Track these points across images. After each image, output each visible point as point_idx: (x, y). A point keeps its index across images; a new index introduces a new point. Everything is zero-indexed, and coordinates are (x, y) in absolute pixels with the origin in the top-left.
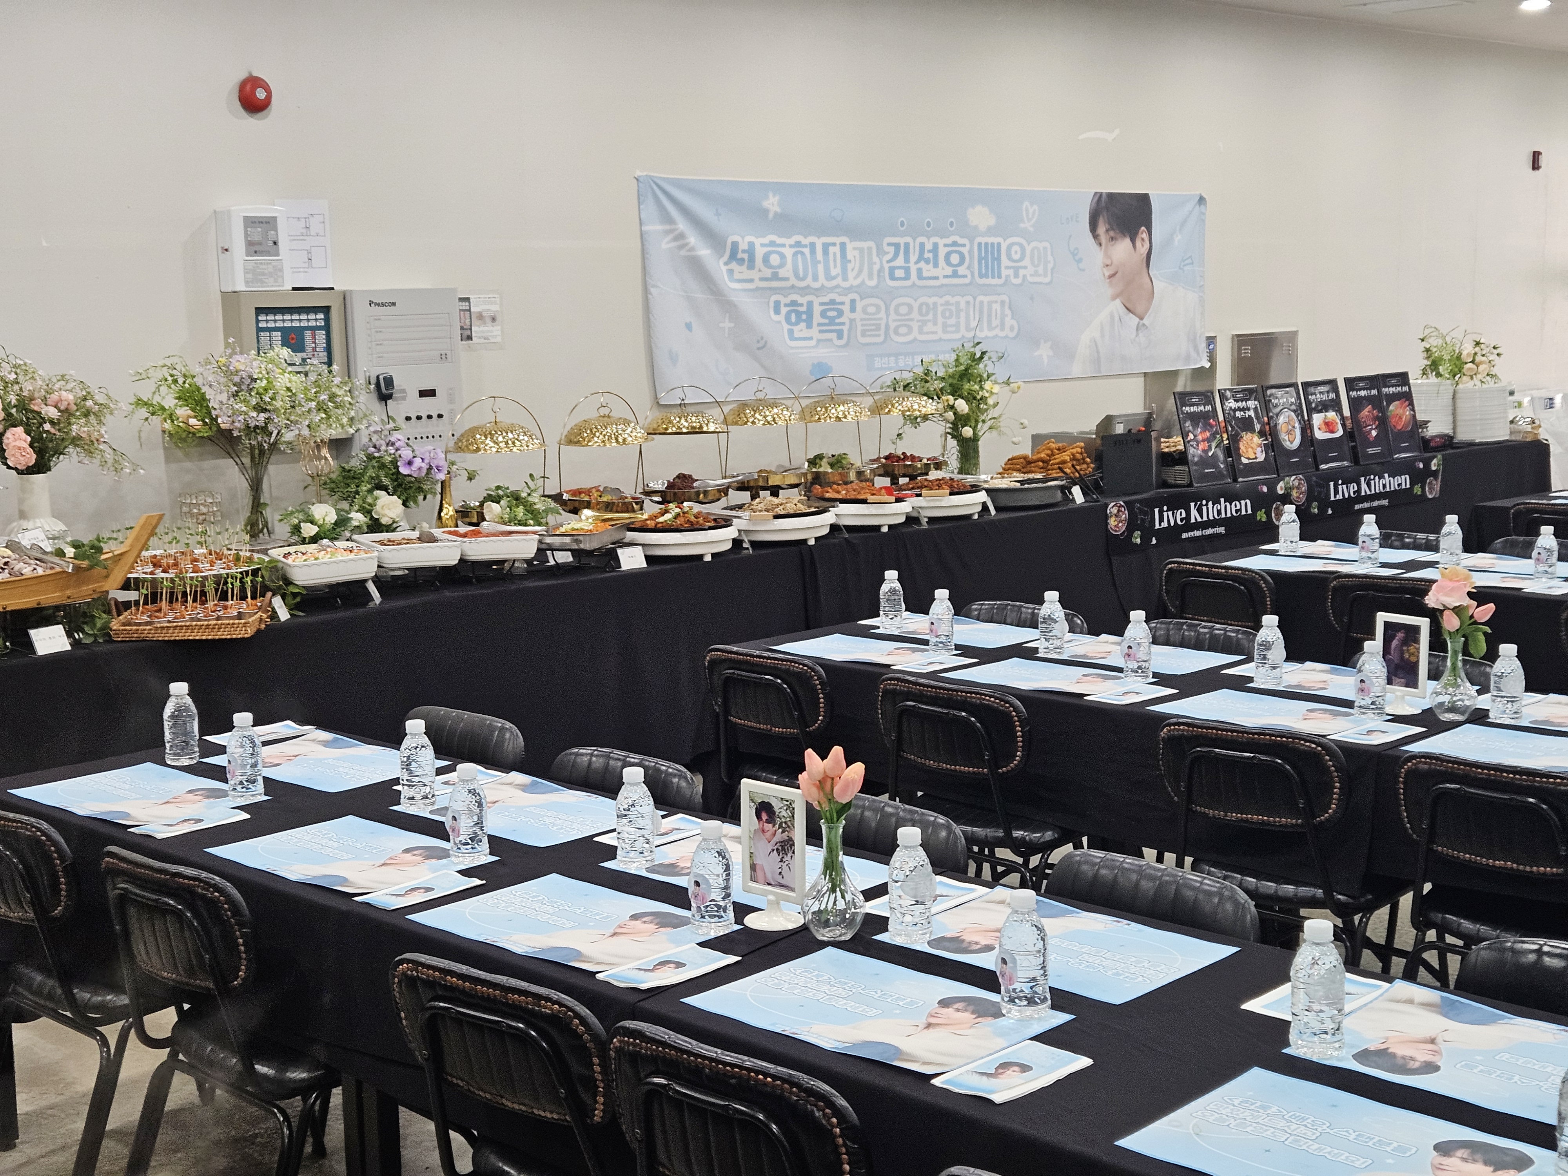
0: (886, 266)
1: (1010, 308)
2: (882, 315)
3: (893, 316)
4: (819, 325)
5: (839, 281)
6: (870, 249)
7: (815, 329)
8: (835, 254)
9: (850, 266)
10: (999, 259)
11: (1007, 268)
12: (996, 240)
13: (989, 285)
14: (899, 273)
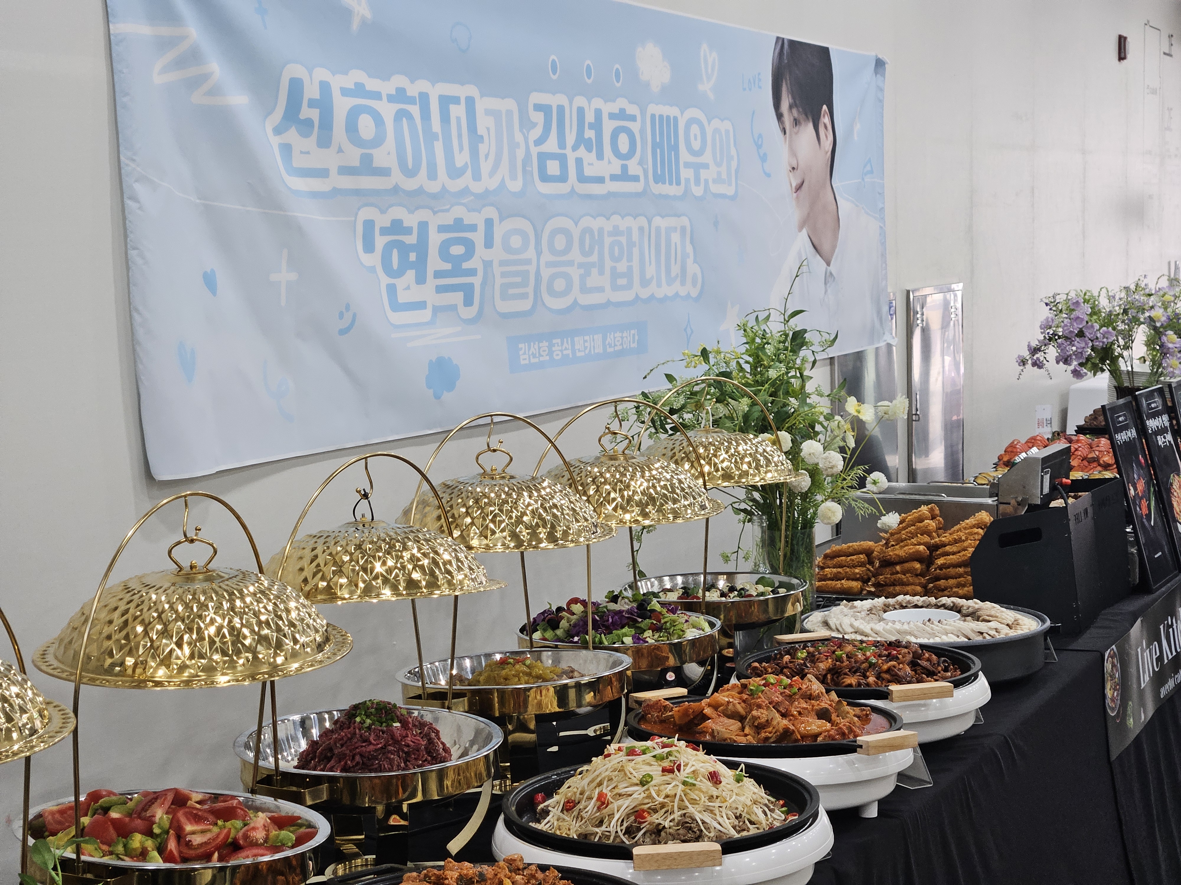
0: (535, 151)
1: (692, 242)
2: (531, 253)
3: (547, 257)
4: (438, 274)
5: (466, 180)
6: (509, 113)
7: (431, 282)
8: (458, 119)
9: (483, 148)
10: (675, 148)
11: (687, 165)
12: (672, 111)
13: (666, 197)
14: (553, 168)
